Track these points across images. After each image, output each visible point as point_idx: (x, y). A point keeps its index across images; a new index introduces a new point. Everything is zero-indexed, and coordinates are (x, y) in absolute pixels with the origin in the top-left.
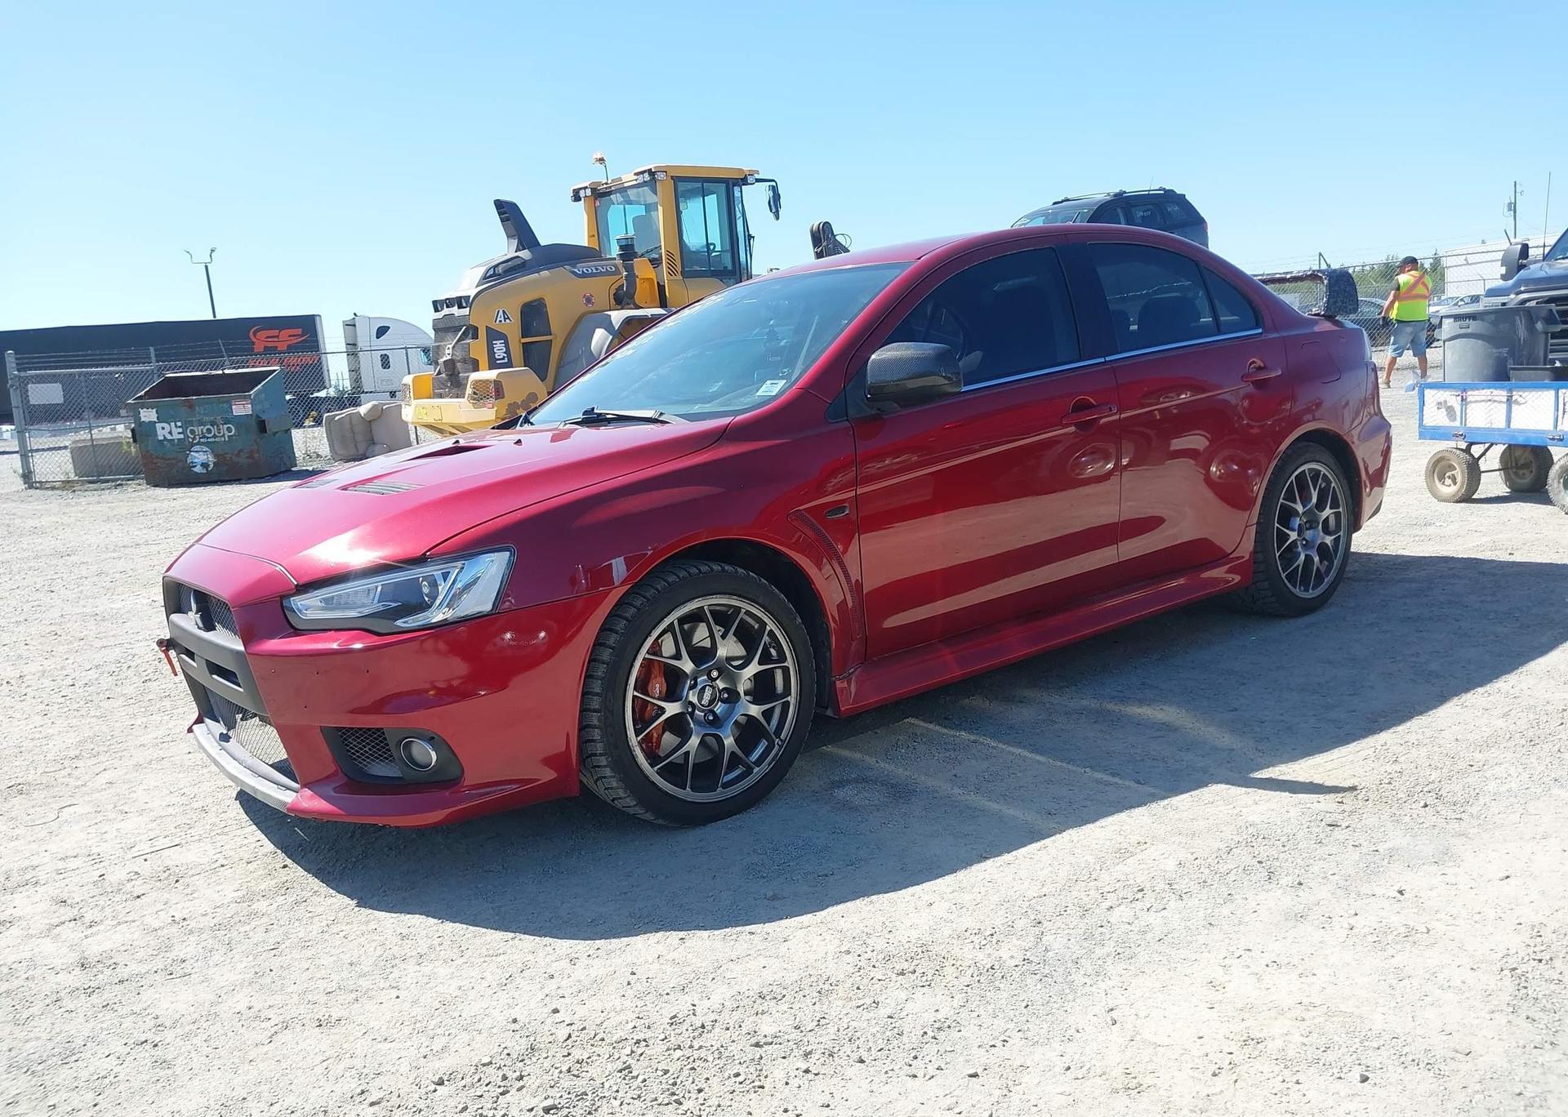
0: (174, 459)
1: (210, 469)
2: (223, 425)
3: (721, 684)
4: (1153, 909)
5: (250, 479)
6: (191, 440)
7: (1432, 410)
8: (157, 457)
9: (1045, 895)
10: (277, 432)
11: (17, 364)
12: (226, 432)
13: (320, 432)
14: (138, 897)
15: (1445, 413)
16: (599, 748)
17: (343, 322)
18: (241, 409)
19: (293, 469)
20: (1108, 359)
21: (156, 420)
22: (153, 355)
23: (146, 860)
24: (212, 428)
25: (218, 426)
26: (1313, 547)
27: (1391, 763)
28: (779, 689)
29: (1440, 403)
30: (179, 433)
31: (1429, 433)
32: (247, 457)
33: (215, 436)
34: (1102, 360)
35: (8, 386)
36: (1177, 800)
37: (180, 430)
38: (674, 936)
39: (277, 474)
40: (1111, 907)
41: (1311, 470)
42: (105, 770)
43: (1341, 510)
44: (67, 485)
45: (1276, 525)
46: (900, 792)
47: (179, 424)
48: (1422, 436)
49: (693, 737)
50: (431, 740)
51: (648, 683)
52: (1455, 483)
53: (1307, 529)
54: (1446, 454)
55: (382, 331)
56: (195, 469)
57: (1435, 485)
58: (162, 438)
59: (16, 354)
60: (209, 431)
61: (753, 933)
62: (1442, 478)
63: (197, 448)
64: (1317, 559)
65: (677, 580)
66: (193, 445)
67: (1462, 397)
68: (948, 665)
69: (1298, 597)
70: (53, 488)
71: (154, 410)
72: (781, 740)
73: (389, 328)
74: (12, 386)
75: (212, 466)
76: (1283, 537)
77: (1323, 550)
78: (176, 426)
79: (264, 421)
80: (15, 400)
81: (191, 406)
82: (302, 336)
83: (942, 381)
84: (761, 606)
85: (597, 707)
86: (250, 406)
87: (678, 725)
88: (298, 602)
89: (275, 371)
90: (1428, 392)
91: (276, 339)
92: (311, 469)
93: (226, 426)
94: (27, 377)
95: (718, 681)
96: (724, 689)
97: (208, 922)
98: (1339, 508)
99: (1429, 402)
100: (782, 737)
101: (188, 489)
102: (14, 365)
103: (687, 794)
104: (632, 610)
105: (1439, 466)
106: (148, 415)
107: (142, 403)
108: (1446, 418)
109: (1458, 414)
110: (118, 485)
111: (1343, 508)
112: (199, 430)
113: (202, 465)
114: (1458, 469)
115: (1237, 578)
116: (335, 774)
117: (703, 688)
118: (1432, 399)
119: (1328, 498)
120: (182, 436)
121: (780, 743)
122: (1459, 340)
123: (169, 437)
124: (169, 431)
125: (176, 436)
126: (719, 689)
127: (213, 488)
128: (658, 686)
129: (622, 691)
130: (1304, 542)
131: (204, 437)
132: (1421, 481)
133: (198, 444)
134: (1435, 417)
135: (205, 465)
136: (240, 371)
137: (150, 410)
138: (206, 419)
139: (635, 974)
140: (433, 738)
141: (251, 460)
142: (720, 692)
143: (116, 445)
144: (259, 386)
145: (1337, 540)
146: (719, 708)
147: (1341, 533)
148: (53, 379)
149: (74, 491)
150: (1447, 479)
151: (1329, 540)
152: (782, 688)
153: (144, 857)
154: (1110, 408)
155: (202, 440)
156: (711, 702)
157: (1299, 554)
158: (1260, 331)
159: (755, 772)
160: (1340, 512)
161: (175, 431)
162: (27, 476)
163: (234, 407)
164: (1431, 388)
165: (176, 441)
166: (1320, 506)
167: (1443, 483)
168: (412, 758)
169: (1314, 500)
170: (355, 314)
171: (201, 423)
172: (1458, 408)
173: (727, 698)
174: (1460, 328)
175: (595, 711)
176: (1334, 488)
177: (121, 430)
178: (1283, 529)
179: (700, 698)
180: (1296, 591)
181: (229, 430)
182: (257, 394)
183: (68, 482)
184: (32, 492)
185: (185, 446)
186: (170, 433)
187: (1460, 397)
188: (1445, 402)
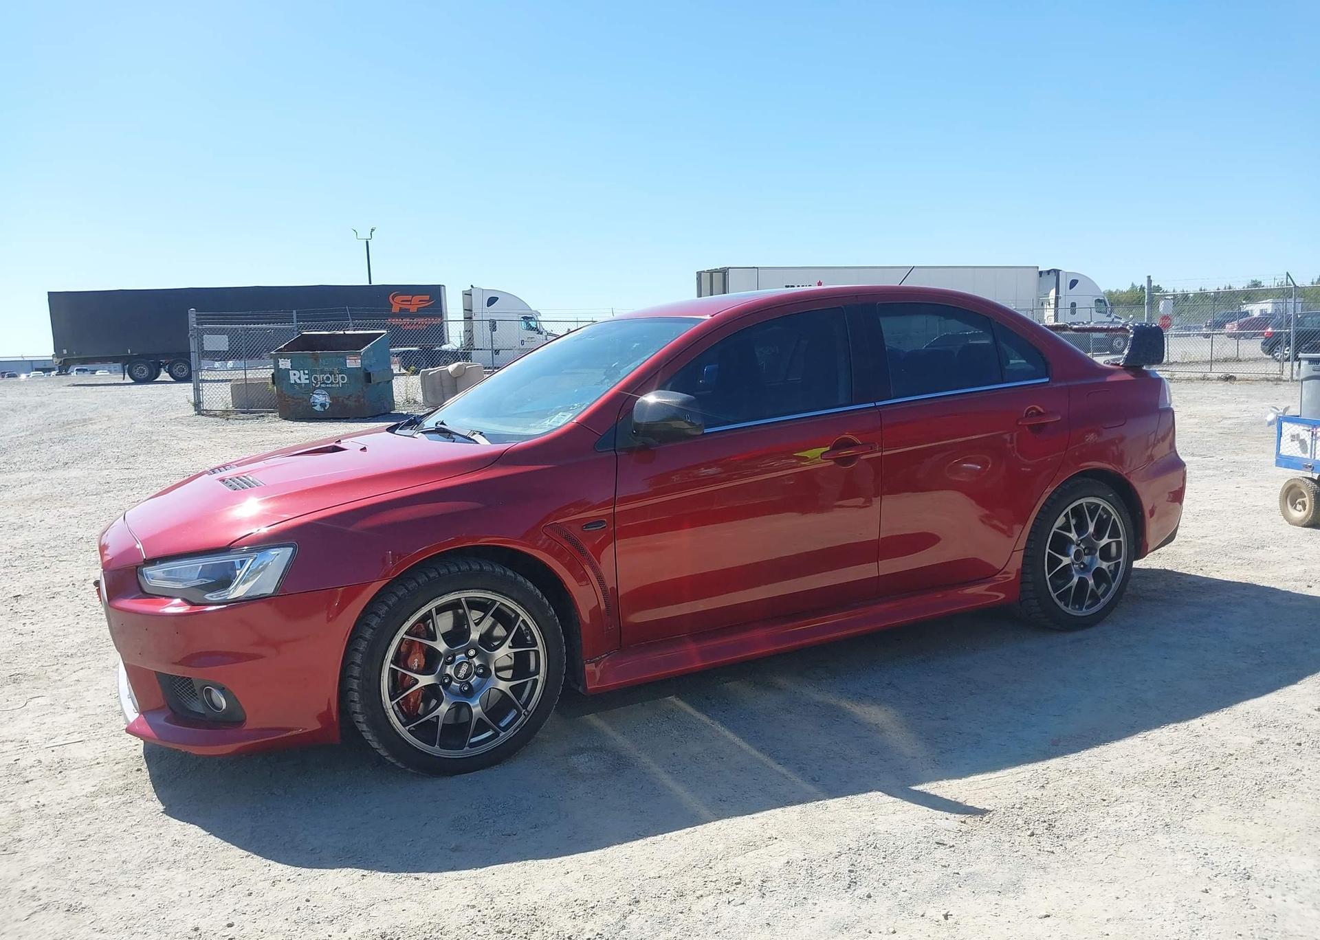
0: (300, 399)
1: (326, 408)
2: (338, 374)
3: (477, 662)
4: (733, 903)
5: (356, 418)
6: (314, 385)
7: (1287, 441)
8: (289, 397)
9: (659, 877)
10: (380, 383)
11: (197, 319)
12: (340, 380)
13: (416, 380)
14: (27, 782)
15: (1299, 445)
16: (358, 707)
17: (463, 292)
18: (353, 363)
19: (392, 412)
20: (877, 404)
21: (290, 368)
22: (295, 317)
23: (53, 751)
24: (330, 376)
25: (335, 375)
26: (1089, 571)
27: (1037, 788)
28: (531, 668)
29: (1293, 436)
30: (306, 379)
31: (1284, 462)
32: (356, 401)
33: (332, 383)
34: (873, 405)
35: (189, 335)
36: (830, 802)
37: (307, 377)
38: (358, 873)
39: (377, 416)
40: (702, 896)
41: (1089, 505)
42: (82, 669)
43: (1121, 539)
44: (225, 415)
45: (1048, 550)
46: (620, 764)
47: (306, 372)
48: (1278, 464)
49: (443, 705)
50: (222, 690)
51: (409, 657)
52: (1305, 509)
53: (1086, 555)
54: (1296, 482)
55: (492, 301)
56: (315, 408)
57: (1288, 510)
58: (293, 382)
59: (196, 311)
60: (328, 378)
61: (418, 879)
62: (1294, 504)
63: (317, 391)
64: (1091, 582)
65: (437, 576)
66: (315, 389)
67: (1313, 433)
68: (691, 655)
69: (1066, 613)
70: (215, 416)
71: (289, 360)
72: (527, 711)
73: (498, 298)
74: (192, 335)
75: (328, 406)
76: (1054, 562)
77: (1099, 575)
78: (304, 373)
79: (370, 373)
80: (193, 346)
81: (316, 359)
82: (429, 301)
83: (687, 426)
84: (514, 600)
85: (357, 675)
86: (360, 361)
87: (431, 693)
88: (149, 571)
89: (383, 333)
90: (1285, 425)
91: (409, 303)
92: (405, 412)
93: (340, 376)
94: (203, 329)
95: (474, 659)
96: (480, 665)
97: (57, 810)
98: (1119, 537)
99: (1286, 434)
100: (529, 708)
101: (307, 424)
102: (194, 320)
103: (436, 750)
104: (394, 599)
105: (1291, 492)
106: (285, 364)
107: (281, 354)
108: (1299, 449)
109: (1309, 446)
110: (260, 416)
111: (1124, 539)
112: (320, 377)
113: (321, 405)
114: (1307, 498)
115: (1002, 596)
116: (163, 707)
117: (461, 664)
118: (1288, 432)
119: (1107, 530)
120: (308, 381)
121: (526, 713)
122: (1312, 381)
123: (298, 381)
124: (298, 377)
125: (304, 381)
126: (475, 666)
127: (326, 423)
128: (416, 661)
129: (379, 664)
130: (1082, 566)
131: (324, 383)
132: (1276, 504)
133: (319, 388)
134: (1290, 448)
135: (323, 405)
136: (357, 332)
137: (286, 360)
138: (326, 368)
139: (309, 901)
140: (224, 688)
141: (357, 404)
142: (477, 668)
143: (261, 385)
144: (369, 345)
145: (1117, 565)
146: (474, 680)
147: (1121, 560)
148: (221, 332)
149: (228, 419)
150: (1298, 505)
151: (1104, 565)
152: (534, 668)
153: (53, 749)
154: (872, 447)
155: (323, 385)
156: (467, 676)
157: (1073, 576)
158: (1047, 380)
159: (501, 735)
160: (1120, 541)
161: (303, 377)
162: (197, 405)
163: (348, 361)
164: (1288, 422)
165: (303, 385)
166: (1099, 533)
167: (1295, 508)
168: (212, 700)
169: (1091, 529)
170: (472, 286)
171: (323, 372)
172: (1309, 442)
173: (482, 673)
174: (1314, 370)
175: (356, 678)
176: (1114, 519)
177: (264, 373)
178: (1056, 555)
179: (457, 671)
180: (1069, 610)
181: (343, 379)
182: (366, 352)
183: (227, 411)
184: (200, 417)
185: (310, 389)
186: (300, 378)
187: (1310, 433)
188: (1298, 435)
